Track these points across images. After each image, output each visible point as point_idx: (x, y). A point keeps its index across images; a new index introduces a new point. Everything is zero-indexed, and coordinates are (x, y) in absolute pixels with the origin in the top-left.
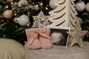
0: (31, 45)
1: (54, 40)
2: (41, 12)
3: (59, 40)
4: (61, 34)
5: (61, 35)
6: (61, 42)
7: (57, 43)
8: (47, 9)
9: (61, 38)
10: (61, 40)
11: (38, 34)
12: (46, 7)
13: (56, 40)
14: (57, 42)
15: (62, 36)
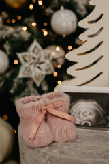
0: (34, 139)
1: (81, 116)
2: (35, 44)
3: (92, 117)
4: (95, 103)
5: (95, 105)
6: (97, 122)
7: (89, 123)
8: (45, 33)
9: (96, 111)
10: (98, 117)
11: (44, 112)
12: (43, 30)
13: (86, 118)
14: (89, 121)
15: (98, 108)
